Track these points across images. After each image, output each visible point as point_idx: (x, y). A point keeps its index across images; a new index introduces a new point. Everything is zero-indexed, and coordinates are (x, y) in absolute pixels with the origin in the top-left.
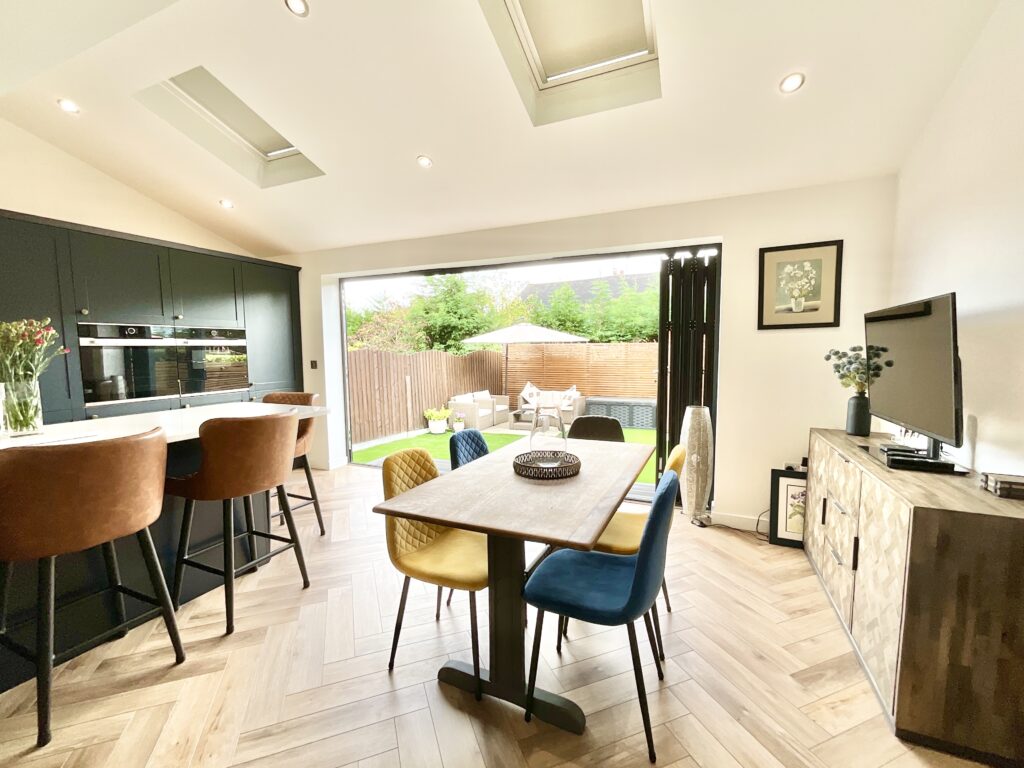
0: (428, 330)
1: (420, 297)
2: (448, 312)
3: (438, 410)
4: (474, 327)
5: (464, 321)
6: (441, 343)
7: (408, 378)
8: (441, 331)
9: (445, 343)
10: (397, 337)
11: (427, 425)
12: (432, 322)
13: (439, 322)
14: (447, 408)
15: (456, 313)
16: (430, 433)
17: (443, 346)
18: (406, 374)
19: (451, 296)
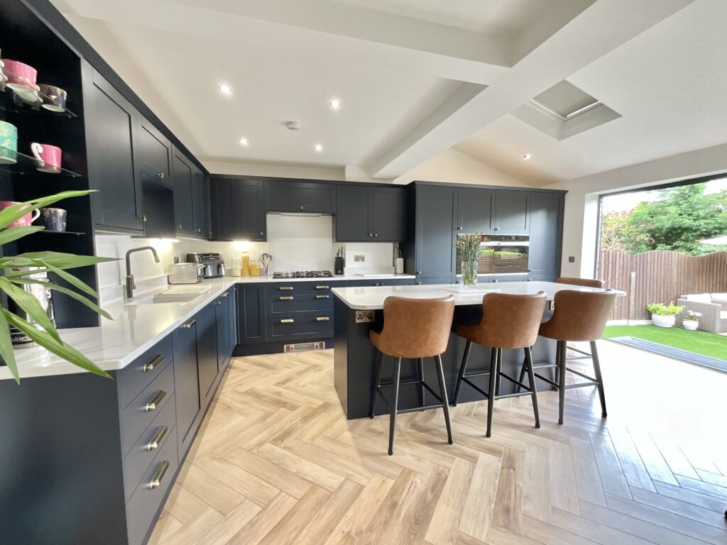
0: (652, 233)
1: (644, 203)
2: (680, 215)
3: (667, 305)
4: (715, 228)
5: (702, 222)
6: (667, 244)
7: (633, 274)
8: (668, 233)
9: (670, 244)
10: (613, 239)
11: (650, 318)
12: (658, 225)
13: (668, 225)
14: (676, 305)
15: (689, 215)
16: (653, 325)
17: (669, 247)
18: (631, 270)
19: (686, 199)
